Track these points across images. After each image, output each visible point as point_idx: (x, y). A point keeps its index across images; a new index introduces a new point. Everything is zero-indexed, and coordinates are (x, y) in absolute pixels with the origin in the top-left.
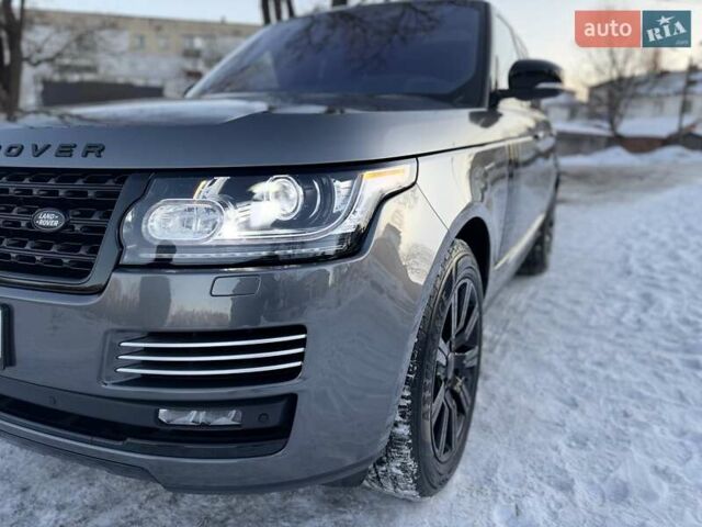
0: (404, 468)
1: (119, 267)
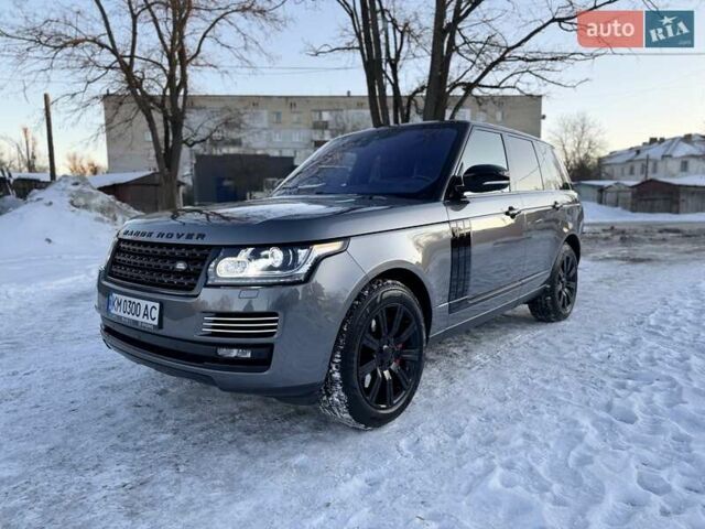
1: (206, 286)
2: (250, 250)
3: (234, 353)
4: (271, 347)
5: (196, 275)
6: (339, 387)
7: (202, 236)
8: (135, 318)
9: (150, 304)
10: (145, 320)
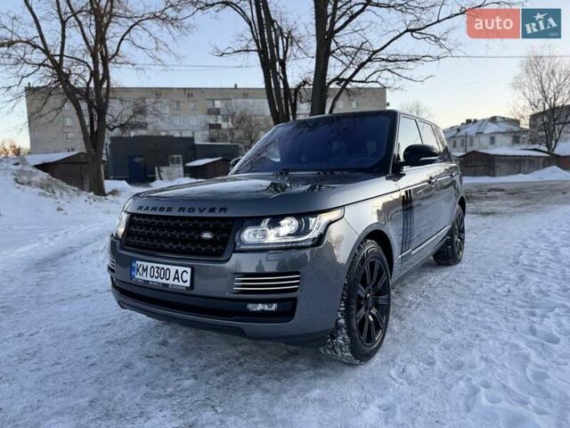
0: (344, 339)
1: (235, 252)
2: (268, 220)
3: (260, 307)
4: (294, 300)
5: (224, 242)
6: (344, 331)
7: (224, 209)
8: (164, 281)
9: (181, 269)
10: (176, 282)
